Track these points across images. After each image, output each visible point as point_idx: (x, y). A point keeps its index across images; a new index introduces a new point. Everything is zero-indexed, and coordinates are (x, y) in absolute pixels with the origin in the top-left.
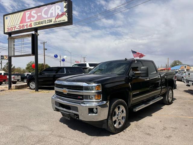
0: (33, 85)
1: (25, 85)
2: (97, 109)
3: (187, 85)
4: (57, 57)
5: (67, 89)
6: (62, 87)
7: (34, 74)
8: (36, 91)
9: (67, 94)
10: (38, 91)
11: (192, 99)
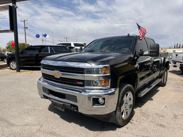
0: (14, 65)
1: (5, 65)
2: (104, 99)
3: (173, 66)
4: (39, 37)
5: (59, 72)
6: (52, 69)
7: (15, 53)
8: (17, 72)
9: (61, 78)
10: (20, 71)
11: (182, 80)
